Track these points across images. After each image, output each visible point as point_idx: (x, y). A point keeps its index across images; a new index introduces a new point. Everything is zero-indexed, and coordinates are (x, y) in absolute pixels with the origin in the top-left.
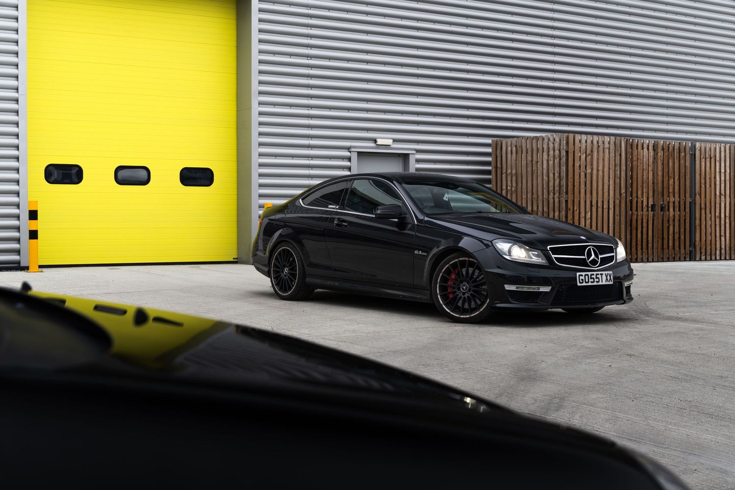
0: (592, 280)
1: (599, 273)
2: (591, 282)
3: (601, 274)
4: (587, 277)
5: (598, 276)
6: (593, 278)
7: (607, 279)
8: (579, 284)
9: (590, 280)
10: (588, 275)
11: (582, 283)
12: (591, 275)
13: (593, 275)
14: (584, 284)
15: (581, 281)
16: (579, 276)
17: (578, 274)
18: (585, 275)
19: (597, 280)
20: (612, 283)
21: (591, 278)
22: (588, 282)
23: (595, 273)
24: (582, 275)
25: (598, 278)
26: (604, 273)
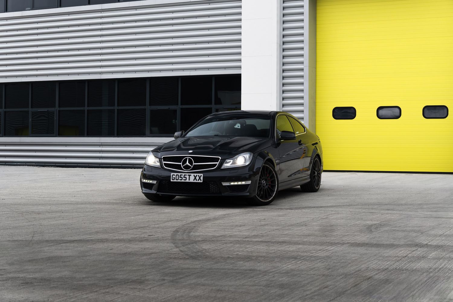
0: (181, 179)
1: (187, 174)
2: (180, 180)
3: (188, 175)
4: (177, 176)
5: (185, 176)
6: (182, 177)
7: (195, 178)
8: (171, 180)
9: (180, 178)
10: (178, 175)
11: (174, 180)
12: (181, 175)
13: (182, 175)
14: (175, 181)
15: (173, 179)
16: (173, 175)
17: (172, 174)
18: (177, 175)
19: (185, 179)
20: (202, 181)
21: (180, 177)
22: (178, 180)
23: (183, 174)
24: (174, 175)
25: (186, 178)
26: (192, 175)
